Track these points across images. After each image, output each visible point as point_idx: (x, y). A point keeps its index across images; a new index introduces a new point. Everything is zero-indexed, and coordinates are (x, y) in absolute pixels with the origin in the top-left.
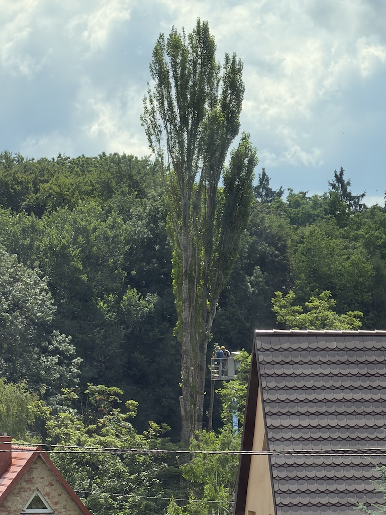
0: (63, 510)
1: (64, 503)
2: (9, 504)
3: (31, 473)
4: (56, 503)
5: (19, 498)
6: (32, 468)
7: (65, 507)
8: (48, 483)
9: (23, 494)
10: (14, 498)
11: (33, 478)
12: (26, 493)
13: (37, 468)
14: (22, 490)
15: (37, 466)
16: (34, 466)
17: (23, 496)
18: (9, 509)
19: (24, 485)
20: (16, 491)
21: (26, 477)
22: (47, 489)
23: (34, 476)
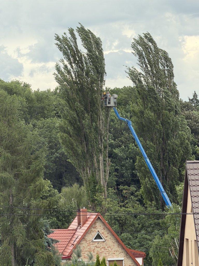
0: (109, 240)
1: (110, 237)
2: (86, 238)
3: (96, 224)
4: (107, 237)
5: (90, 235)
6: (96, 222)
7: (110, 239)
8: (103, 228)
9: (92, 233)
10: (88, 235)
11: (96, 226)
12: (94, 233)
13: (98, 222)
14: (92, 232)
15: (98, 221)
16: (97, 221)
17: (92, 234)
18: (86, 240)
19: (93, 229)
20: (89, 232)
21: (94, 226)
22: (103, 231)
23: (97, 225)
